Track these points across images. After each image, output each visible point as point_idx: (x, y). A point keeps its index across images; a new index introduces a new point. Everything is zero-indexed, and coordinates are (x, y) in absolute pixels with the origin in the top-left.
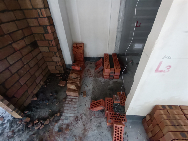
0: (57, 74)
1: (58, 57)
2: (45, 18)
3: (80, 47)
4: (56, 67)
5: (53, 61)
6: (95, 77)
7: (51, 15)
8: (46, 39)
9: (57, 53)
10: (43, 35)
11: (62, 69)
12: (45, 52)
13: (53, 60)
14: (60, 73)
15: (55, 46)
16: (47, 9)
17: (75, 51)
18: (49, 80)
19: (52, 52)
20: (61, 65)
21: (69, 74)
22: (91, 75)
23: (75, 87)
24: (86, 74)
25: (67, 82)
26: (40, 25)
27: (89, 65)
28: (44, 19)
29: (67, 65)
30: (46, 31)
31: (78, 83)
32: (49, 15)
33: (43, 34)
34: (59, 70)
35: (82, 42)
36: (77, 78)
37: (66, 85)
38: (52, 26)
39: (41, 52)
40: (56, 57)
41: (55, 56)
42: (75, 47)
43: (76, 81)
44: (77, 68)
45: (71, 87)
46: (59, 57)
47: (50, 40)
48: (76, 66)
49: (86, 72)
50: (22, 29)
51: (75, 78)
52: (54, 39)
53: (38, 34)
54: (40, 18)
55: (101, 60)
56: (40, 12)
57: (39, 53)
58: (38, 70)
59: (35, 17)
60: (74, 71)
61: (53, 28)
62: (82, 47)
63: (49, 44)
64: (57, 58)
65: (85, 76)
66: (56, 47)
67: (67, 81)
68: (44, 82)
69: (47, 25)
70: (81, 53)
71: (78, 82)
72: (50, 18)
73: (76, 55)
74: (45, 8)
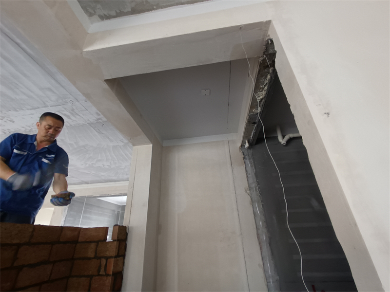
2: (107, 275)
7: (123, 270)
16: (121, 259)
32: (118, 269)
54: (97, 277)
56: (105, 263)
59: (90, 273)
72: (118, 277)
74: (117, 256)
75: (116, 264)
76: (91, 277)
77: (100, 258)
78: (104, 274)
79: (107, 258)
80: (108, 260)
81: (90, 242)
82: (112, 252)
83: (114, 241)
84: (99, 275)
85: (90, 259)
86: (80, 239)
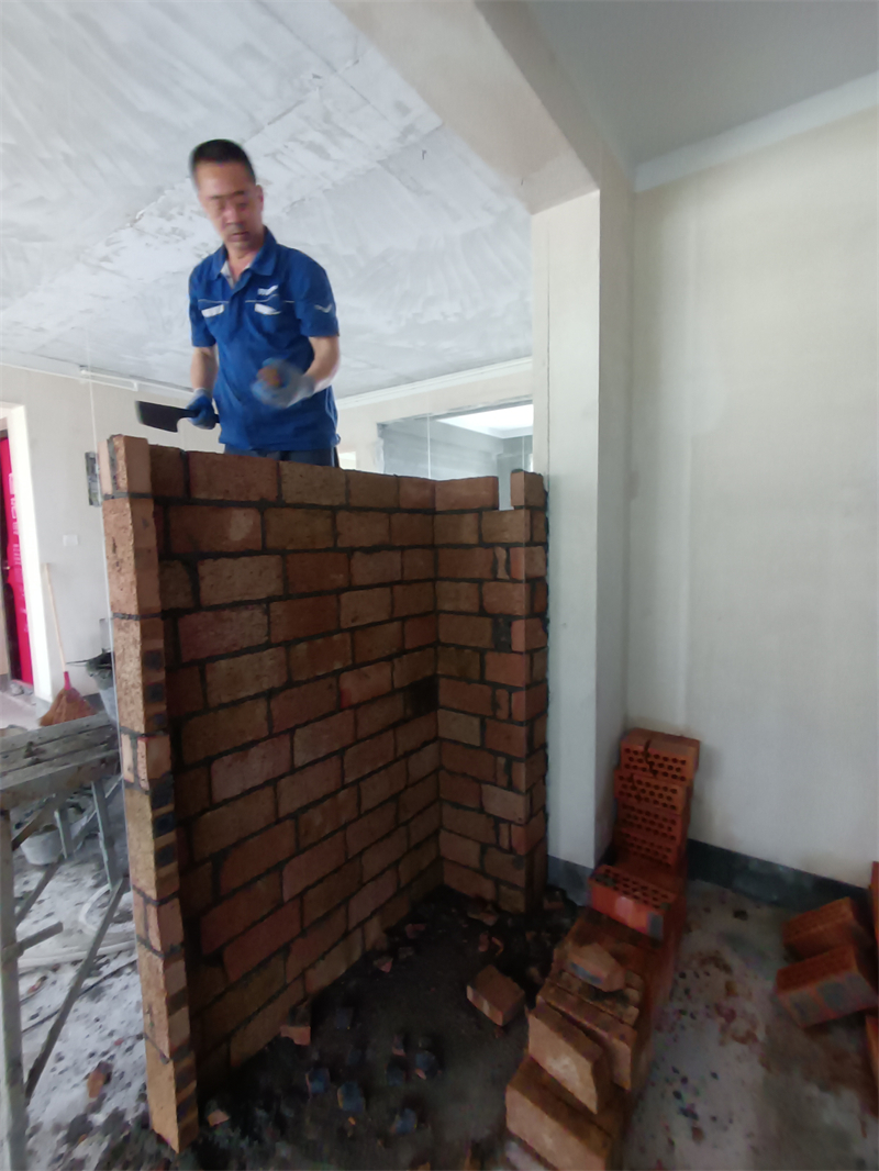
0: (480, 902)
1: (518, 792)
2: (515, 581)
3: (675, 760)
4: (484, 848)
5: (481, 810)
6: (775, 1058)
7: (546, 573)
8: (490, 676)
9: (523, 765)
10: (478, 656)
11: (519, 877)
12: (456, 742)
13: (481, 803)
14: (497, 909)
15: (521, 724)
16: (540, 549)
17: (631, 779)
18: (421, 927)
19: (497, 754)
20: (522, 851)
21: (558, 935)
22: (740, 1025)
23: (588, 1077)
25: (531, 1002)
26: (482, 612)
27: (723, 921)
28: (509, 586)
29: (558, 860)
30: (503, 639)
31: (623, 1050)
32: (537, 572)
33: (482, 652)
34: (497, 882)
35: (686, 736)
36: (618, 996)
37: (515, 1026)
38: (536, 622)
39: (436, 739)
40: (511, 787)
41: (503, 781)
42: (636, 753)
43: (606, 1029)
44: (627, 909)
45: (556, 1057)
46: (527, 791)
47: (503, 686)
48: (626, 893)
50: (403, 619)
51: (604, 987)
52: (528, 687)
53: (460, 648)
54: (493, 583)
56: (504, 557)
57: (425, 744)
59: (477, 575)
60: (602, 927)
61: (541, 633)
62: (683, 762)
63: (495, 705)
64: (510, 795)
65: (682, 1012)
66: (522, 731)
67: (531, 990)
69: (518, 613)
70: (673, 807)
71: (622, 1038)
72: (539, 588)
73: (633, 809)
74: (531, 543)
75: (530, 559)
76: (479, 582)
77: (492, 546)
78: (507, 577)
79: (508, 547)
80: (512, 550)
81: (463, 512)
82: (517, 530)
83: (517, 508)
84: (496, 579)
85: (468, 547)
86: (439, 506)
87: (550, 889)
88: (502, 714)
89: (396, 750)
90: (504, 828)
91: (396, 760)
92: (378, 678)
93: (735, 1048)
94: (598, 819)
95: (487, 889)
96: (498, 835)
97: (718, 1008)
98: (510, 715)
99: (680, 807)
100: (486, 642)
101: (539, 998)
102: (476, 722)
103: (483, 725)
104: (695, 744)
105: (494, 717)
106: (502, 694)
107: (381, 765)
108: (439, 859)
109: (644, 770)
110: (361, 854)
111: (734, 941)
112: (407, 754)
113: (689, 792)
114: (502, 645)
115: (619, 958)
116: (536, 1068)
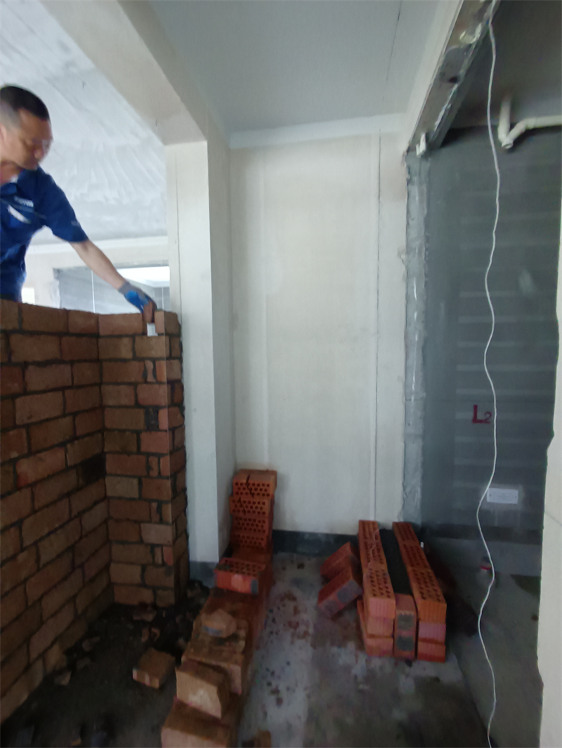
0: (143, 606)
1: (167, 524)
2: (160, 383)
3: (263, 485)
4: (144, 568)
5: (141, 541)
6: (319, 641)
7: (182, 377)
8: (143, 449)
9: (170, 506)
10: (135, 435)
11: (170, 581)
12: (120, 498)
13: (141, 538)
14: (155, 606)
15: (168, 478)
16: (176, 362)
17: (239, 501)
18: (97, 639)
19: (150, 501)
20: (171, 562)
21: (196, 611)
22: (302, 628)
23: (215, 695)
24: (274, 620)
25: (178, 662)
26: (138, 405)
27: (292, 572)
28: (157, 386)
29: (195, 563)
30: (153, 422)
31: (236, 670)
32: (175, 376)
33: (138, 433)
34: (155, 589)
35: (270, 469)
36: (234, 637)
37: (169, 683)
38: (175, 409)
39: (105, 498)
40: (161, 521)
41: (156, 517)
42: (242, 484)
43: (226, 660)
44: (239, 582)
45: (195, 694)
46: (173, 523)
47: (154, 454)
48: (237, 572)
49: (275, 609)
50: (74, 414)
51: (224, 635)
52: (171, 453)
53: (122, 431)
54: (145, 385)
55: (347, 547)
56: (152, 367)
57: (96, 503)
58: (65, 579)
59: (133, 380)
60: (225, 597)
61: (179, 416)
62: (268, 485)
63: (149, 468)
64: (162, 527)
65: (271, 633)
66: (168, 483)
67: (177, 653)
68: (68, 652)
69: (163, 404)
70: (264, 513)
71: (236, 663)
72: (176, 388)
73: (241, 519)
74: (170, 358)
75: (169, 368)
76: (135, 385)
77: (142, 360)
78: (154, 380)
79: (154, 360)
80: (157, 363)
81: (120, 336)
82: (161, 349)
83: (160, 335)
84: (146, 382)
85: (125, 361)
86: (102, 332)
87: (191, 583)
88: (154, 473)
89: (70, 511)
90: (158, 551)
91: (71, 519)
92: (53, 460)
93: (299, 642)
94: (220, 530)
95: (147, 596)
96: (154, 557)
97: (290, 624)
98: (159, 473)
99: (267, 512)
100: (141, 425)
101: (183, 659)
102: (135, 481)
103: (140, 483)
104: (274, 473)
105: (148, 476)
106: (153, 460)
107: (57, 525)
108: (110, 585)
109: (247, 494)
110: (40, 599)
111: (297, 582)
112: (80, 514)
113: (272, 503)
114: (152, 426)
115: (234, 614)
116: (182, 706)
